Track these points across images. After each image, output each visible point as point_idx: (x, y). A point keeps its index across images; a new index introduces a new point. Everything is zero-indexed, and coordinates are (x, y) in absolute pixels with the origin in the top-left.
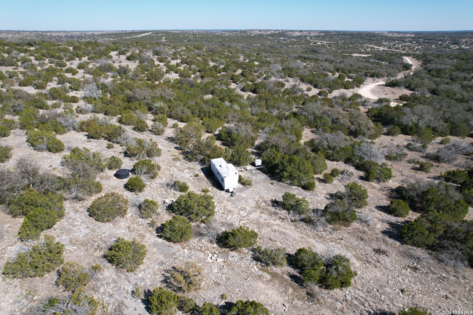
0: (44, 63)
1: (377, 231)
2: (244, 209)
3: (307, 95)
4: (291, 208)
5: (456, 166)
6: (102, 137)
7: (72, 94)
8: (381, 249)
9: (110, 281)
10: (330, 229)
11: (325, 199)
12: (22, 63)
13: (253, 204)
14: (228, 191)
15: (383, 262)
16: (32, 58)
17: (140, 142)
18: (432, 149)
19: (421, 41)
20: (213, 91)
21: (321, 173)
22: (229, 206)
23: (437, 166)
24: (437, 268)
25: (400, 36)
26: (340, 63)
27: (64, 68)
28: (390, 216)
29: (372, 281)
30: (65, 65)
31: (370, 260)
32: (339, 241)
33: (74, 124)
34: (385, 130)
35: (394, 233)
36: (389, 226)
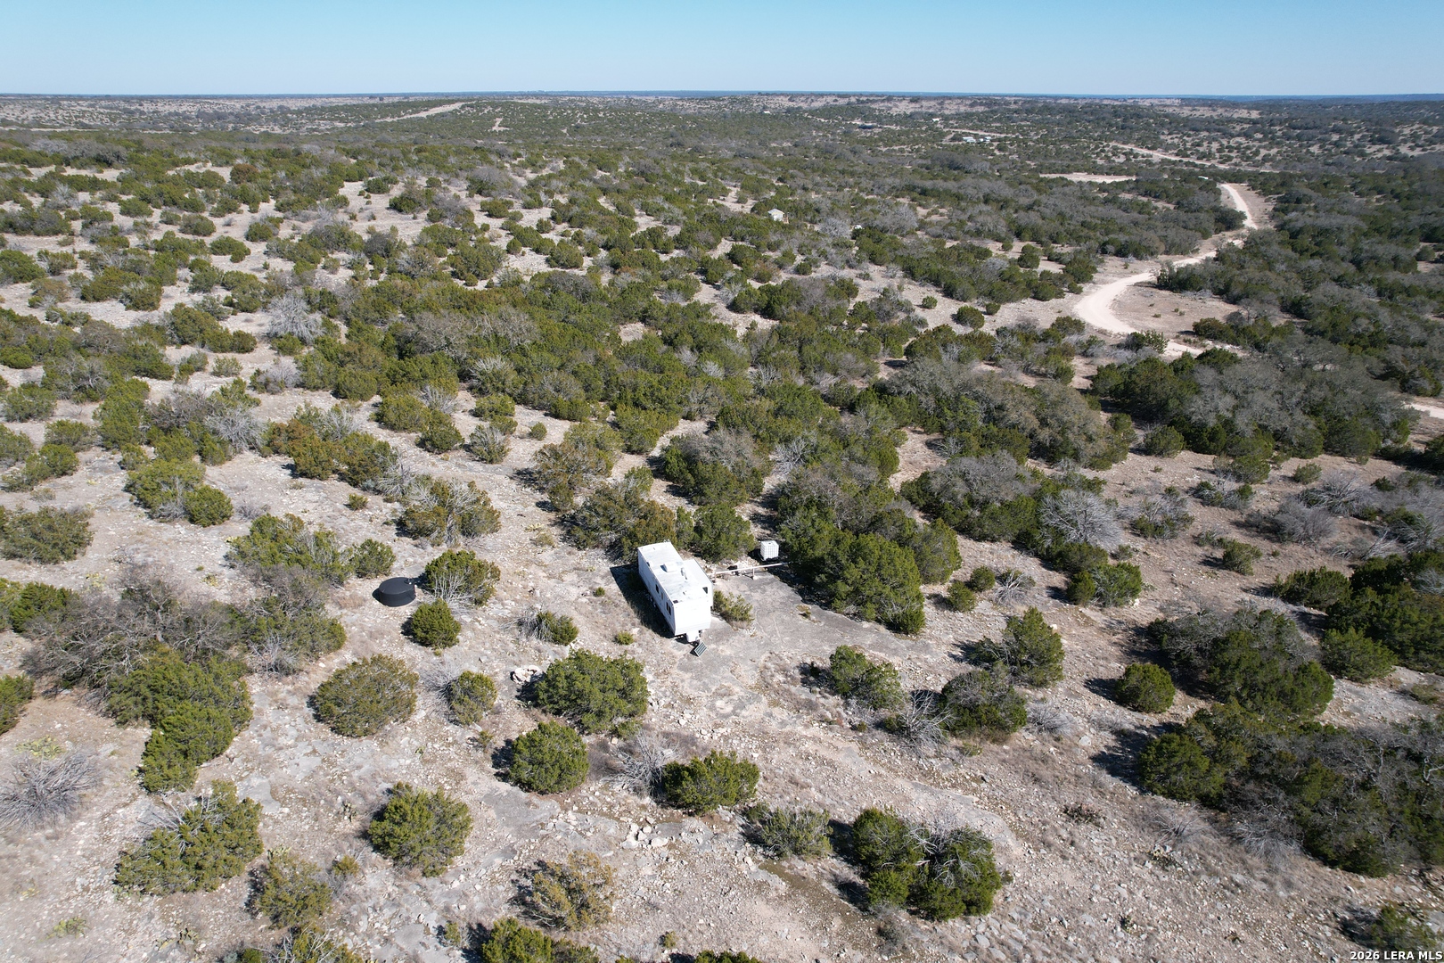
0: (148, 225)
1: (1082, 756)
2: (727, 693)
3: (922, 323)
4: (853, 690)
5: (1327, 551)
6: (334, 472)
7: (234, 324)
8: (1084, 807)
9: (382, 901)
10: (953, 751)
11: (949, 659)
12: (85, 226)
13: (751, 678)
14: (683, 639)
15: (1084, 844)
16: (113, 208)
17: (440, 492)
18: (1264, 499)
19: (1279, 134)
20: (645, 311)
21: (943, 581)
22: (686, 684)
23: (1275, 554)
24: (1224, 857)
25: (1214, 114)
26: (1029, 208)
27: (208, 240)
28: (1122, 709)
29: (1051, 897)
30: (209, 230)
31: (1051, 838)
32: (974, 784)
33: (254, 433)
34: (1140, 435)
35: (1127, 759)
36: (1116, 740)
